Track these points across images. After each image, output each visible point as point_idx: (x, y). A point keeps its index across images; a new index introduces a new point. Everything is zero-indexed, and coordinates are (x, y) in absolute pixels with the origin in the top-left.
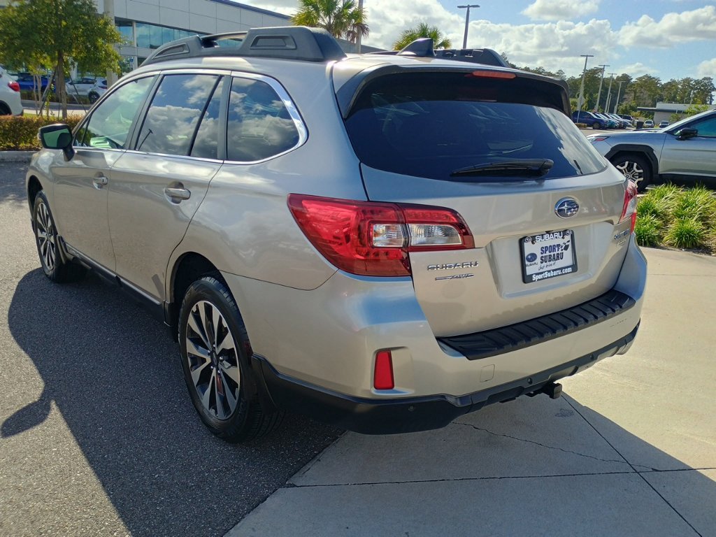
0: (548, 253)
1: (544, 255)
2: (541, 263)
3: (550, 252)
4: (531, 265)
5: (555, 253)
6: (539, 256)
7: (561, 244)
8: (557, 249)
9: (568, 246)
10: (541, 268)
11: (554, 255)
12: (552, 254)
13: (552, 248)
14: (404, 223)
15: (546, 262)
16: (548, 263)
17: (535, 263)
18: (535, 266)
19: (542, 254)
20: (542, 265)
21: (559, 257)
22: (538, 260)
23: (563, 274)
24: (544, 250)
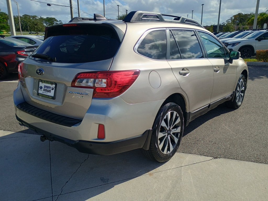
0: (46, 88)
1: (45, 88)
2: (44, 91)
4: (40, 90)
5: (48, 89)
6: (43, 88)
7: (51, 87)
8: (49, 88)
9: (54, 89)
11: (48, 90)
12: (47, 89)
13: (48, 87)
18: (41, 91)
19: (44, 88)
21: (50, 91)
22: (43, 89)
24: (45, 87)
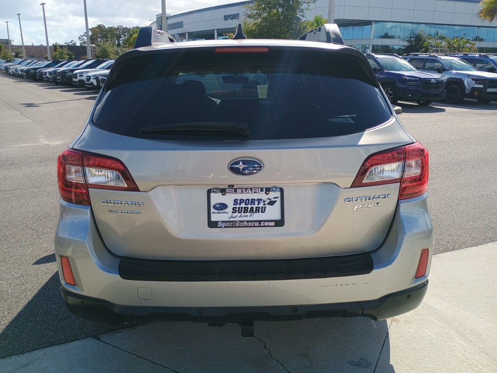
0: (243, 205)
1: (237, 206)
2: (234, 213)
3: (246, 204)
4: (219, 213)
5: (254, 206)
6: (231, 206)
7: (264, 199)
8: (256, 202)
9: (274, 202)
10: (232, 217)
11: (252, 207)
12: (249, 206)
13: (251, 201)
14: (83, 166)
15: (239, 212)
16: (243, 214)
17: (225, 212)
19: (235, 205)
20: (234, 215)
21: (260, 210)
22: (229, 210)
23: (261, 226)
24: (238, 201)
